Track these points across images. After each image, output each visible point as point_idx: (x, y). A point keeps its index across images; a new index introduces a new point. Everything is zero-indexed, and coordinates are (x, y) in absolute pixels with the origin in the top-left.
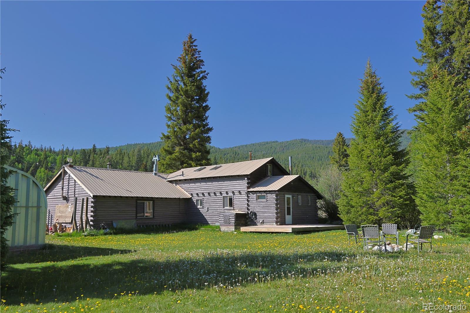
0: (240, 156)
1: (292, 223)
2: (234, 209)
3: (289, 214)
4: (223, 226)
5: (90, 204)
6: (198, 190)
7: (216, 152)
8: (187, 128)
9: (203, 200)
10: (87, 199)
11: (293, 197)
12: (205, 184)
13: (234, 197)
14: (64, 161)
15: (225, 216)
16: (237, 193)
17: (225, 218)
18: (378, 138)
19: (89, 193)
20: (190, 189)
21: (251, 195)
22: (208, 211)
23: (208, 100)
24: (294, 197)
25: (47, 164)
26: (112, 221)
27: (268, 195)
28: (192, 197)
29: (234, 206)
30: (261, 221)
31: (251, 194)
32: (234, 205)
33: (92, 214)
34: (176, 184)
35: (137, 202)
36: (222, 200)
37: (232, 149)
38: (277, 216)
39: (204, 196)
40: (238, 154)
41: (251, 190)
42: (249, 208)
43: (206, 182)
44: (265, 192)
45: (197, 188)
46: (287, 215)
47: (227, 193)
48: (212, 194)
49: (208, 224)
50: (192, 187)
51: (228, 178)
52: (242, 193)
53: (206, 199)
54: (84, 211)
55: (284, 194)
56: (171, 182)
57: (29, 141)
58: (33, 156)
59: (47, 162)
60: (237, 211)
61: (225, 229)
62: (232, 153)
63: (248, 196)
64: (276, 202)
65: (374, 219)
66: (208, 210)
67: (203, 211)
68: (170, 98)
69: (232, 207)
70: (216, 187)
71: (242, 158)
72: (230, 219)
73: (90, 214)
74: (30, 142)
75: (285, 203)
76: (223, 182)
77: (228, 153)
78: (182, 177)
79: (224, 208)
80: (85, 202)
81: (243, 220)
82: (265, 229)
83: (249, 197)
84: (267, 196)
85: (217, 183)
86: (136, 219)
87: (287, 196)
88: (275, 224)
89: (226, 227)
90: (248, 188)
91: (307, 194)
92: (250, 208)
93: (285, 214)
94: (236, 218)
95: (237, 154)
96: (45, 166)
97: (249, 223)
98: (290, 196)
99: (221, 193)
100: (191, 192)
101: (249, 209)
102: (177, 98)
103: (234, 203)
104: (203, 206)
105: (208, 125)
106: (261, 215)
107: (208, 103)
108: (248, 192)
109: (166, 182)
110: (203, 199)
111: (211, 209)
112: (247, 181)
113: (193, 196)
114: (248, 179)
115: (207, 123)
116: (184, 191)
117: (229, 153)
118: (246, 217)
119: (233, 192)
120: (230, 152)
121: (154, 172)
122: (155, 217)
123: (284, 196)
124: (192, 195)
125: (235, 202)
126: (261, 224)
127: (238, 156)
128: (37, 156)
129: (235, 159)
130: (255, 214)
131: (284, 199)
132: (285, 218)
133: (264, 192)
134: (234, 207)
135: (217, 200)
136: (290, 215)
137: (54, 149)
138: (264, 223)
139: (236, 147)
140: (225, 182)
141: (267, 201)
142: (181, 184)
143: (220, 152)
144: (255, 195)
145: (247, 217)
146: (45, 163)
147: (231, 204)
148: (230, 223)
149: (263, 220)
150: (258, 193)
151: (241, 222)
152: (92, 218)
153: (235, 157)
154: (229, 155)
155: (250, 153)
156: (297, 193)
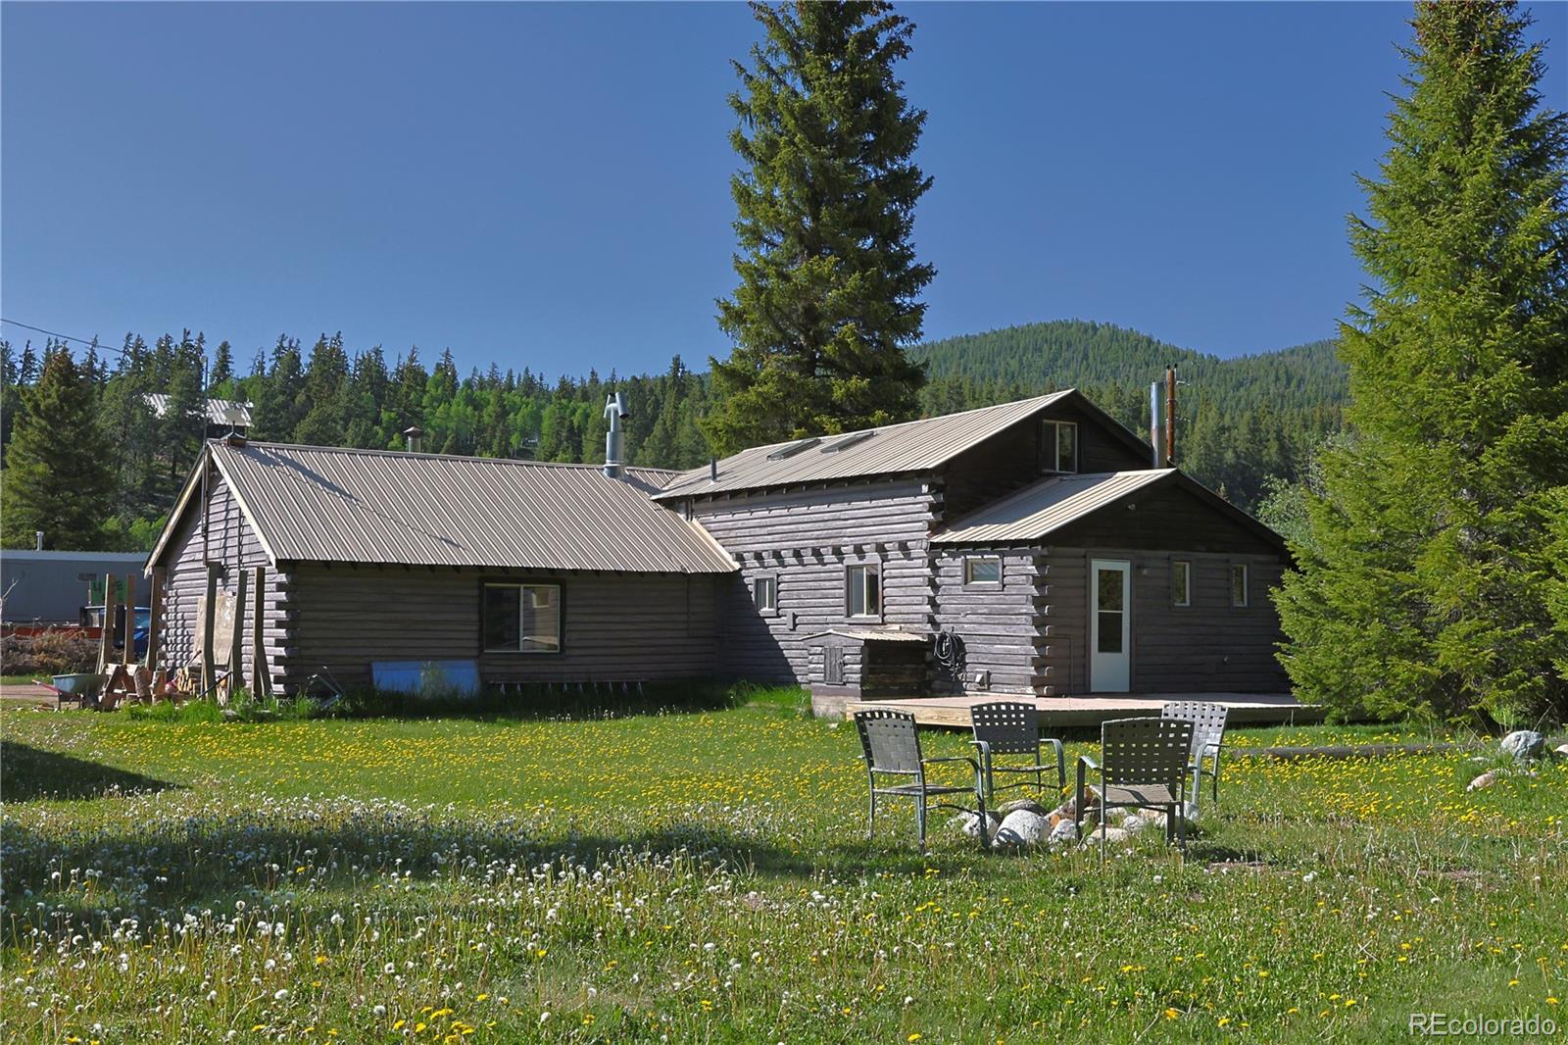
0: (1309, 388)
1: (1127, 690)
2: (884, 623)
3: (1110, 643)
4: (823, 694)
5: (273, 596)
6: (760, 539)
7: (1201, 374)
8: (811, 271)
9: (779, 584)
10: (261, 572)
11: (1136, 569)
12: (785, 512)
13: (883, 570)
14: (567, 423)
15: (828, 653)
16: (894, 553)
17: (828, 661)
18: (1458, 280)
19: (268, 551)
20: (733, 534)
21: (945, 561)
22: (794, 629)
23: (915, 148)
24: (1145, 572)
25: (507, 440)
26: (369, 665)
27: (1008, 560)
28: (740, 570)
29: (886, 610)
30: (979, 678)
31: (944, 554)
32: (884, 606)
33: (282, 633)
34: (690, 513)
35: (481, 587)
36: (842, 584)
37: (1271, 360)
38: (1042, 656)
39: (782, 564)
40: (1301, 381)
41: (950, 536)
42: (936, 616)
43: (787, 504)
44: (994, 545)
45: (758, 531)
46: (1101, 649)
47: (859, 551)
48: (809, 558)
49: (796, 682)
50: (739, 524)
51: (859, 488)
52: (914, 553)
53: (786, 578)
54: (250, 623)
55: (1085, 557)
56: (670, 503)
57: (445, 351)
58: (458, 406)
59: (507, 433)
60: (893, 631)
61: (827, 710)
62: (1272, 377)
63: (933, 566)
64: (1036, 593)
65: (1416, 677)
66: (795, 625)
67: (778, 628)
68: (744, 146)
69: (876, 613)
70: (822, 524)
71: (1316, 398)
72: (845, 664)
73: (272, 633)
74: (447, 354)
75: (1087, 597)
76: (845, 506)
77: (1254, 380)
78: (712, 483)
79: (848, 616)
80: (251, 587)
81: (908, 672)
82: (930, 715)
83: (940, 568)
84: (1004, 567)
85: (825, 507)
86: (478, 657)
87: (1098, 565)
88: (1030, 689)
89: (834, 698)
90: (935, 528)
91: (1224, 556)
92: (942, 616)
93: (1086, 648)
94: (870, 663)
95: (1294, 383)
96: (500, 444)
97: (937, 684)
98: (1124, 567)
99: (837, 551)
100: (739, 549)
101: (939, 624)
102: (772, 145)
103: (884, 598)
104: (778, 609)
105: (912, 256)
106: (983, 648)
107: (914, 159)
108: (933, 546)
109: (652, 507)
110: (778, 575)
111: (805, 619)
112: (930, 498)
113: (744, 567)
114: (934, 489)
115: (908, 248)
116: (714, 542)
117: (1256, 380)
118: (924, 656)
119: (881, 549)
120: (1262, 372)
121: (608, 463)
122: (567, 652)
123: (1087, 568)
124: (739, 558)
125: (889, 591)
126: (979, 690)
127: (1299, 386)
128: (470, 408)
129: (1285, 403)
130: (958, 646)
131: (1087, 577)
132: (1086, 666)
133: (989, 549)
134: (884, 615)
135: (828, 584)
136: (1119, 650)
137: (541, 379)
138: (990, 684)
139: (1292, 352)
140: (855, 504)
141: (1004, 586)
142: (705, 511)
143: (1216, 377)
144: (959, 561)
145: (928, 656)
146: (498, 434)
147: (875, 602)
148: (845, 684)
149: (989, 674)
150: (970, 553)
151: (899, 681)
152: (281, 651)
153: (1283, 396)
154: (1256, 389)
155: (1168, 372)
156: (1165, 553)
